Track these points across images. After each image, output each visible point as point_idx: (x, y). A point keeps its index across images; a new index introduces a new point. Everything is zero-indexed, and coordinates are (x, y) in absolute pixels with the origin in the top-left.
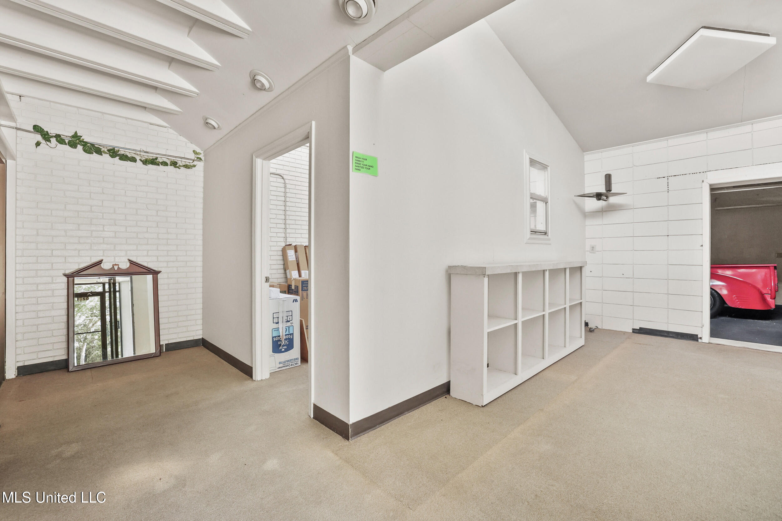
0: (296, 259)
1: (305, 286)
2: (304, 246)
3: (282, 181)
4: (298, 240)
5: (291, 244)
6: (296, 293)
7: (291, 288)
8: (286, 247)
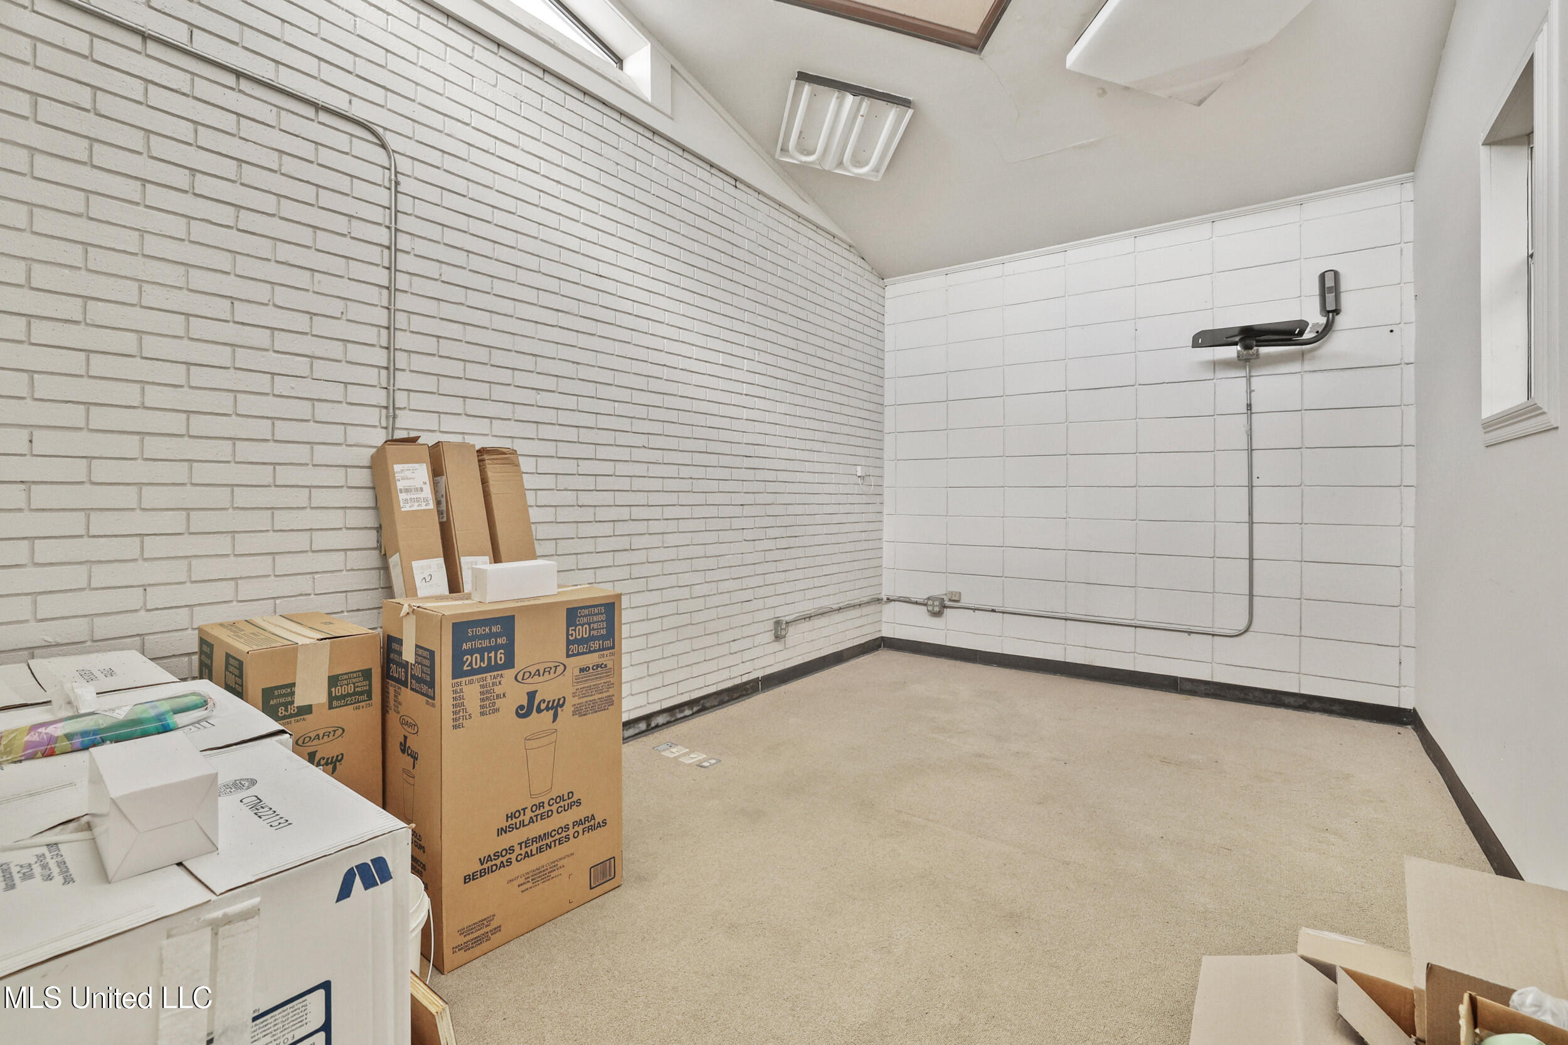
0: (438, 503)
1: (471, 652)
2: (477, 448)
3: (379, 155)
4: (449, 424)
5: (418, 438)
6: (425, 688)
7: (400, 654)
8: (391, 448)
